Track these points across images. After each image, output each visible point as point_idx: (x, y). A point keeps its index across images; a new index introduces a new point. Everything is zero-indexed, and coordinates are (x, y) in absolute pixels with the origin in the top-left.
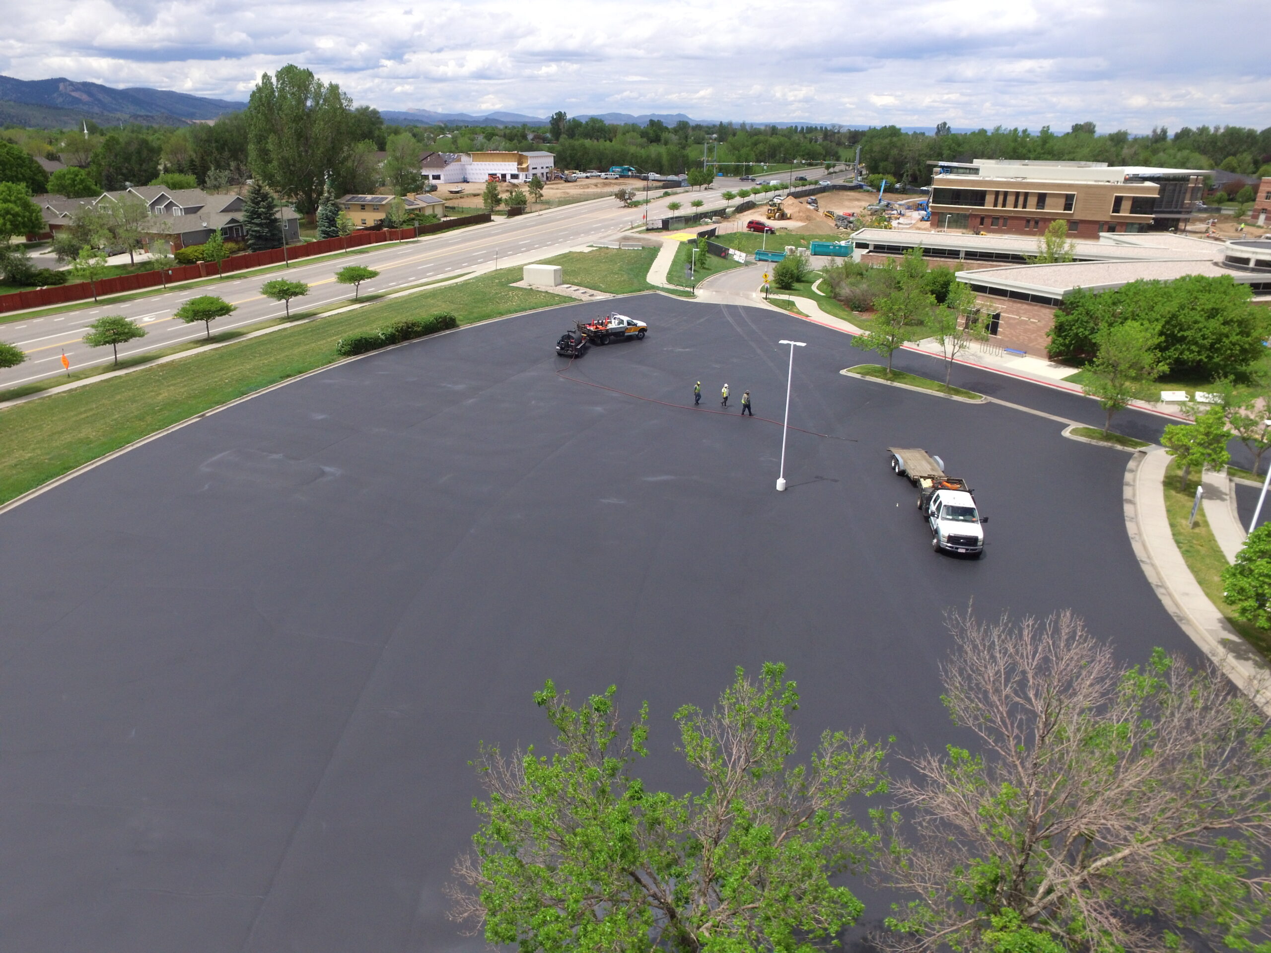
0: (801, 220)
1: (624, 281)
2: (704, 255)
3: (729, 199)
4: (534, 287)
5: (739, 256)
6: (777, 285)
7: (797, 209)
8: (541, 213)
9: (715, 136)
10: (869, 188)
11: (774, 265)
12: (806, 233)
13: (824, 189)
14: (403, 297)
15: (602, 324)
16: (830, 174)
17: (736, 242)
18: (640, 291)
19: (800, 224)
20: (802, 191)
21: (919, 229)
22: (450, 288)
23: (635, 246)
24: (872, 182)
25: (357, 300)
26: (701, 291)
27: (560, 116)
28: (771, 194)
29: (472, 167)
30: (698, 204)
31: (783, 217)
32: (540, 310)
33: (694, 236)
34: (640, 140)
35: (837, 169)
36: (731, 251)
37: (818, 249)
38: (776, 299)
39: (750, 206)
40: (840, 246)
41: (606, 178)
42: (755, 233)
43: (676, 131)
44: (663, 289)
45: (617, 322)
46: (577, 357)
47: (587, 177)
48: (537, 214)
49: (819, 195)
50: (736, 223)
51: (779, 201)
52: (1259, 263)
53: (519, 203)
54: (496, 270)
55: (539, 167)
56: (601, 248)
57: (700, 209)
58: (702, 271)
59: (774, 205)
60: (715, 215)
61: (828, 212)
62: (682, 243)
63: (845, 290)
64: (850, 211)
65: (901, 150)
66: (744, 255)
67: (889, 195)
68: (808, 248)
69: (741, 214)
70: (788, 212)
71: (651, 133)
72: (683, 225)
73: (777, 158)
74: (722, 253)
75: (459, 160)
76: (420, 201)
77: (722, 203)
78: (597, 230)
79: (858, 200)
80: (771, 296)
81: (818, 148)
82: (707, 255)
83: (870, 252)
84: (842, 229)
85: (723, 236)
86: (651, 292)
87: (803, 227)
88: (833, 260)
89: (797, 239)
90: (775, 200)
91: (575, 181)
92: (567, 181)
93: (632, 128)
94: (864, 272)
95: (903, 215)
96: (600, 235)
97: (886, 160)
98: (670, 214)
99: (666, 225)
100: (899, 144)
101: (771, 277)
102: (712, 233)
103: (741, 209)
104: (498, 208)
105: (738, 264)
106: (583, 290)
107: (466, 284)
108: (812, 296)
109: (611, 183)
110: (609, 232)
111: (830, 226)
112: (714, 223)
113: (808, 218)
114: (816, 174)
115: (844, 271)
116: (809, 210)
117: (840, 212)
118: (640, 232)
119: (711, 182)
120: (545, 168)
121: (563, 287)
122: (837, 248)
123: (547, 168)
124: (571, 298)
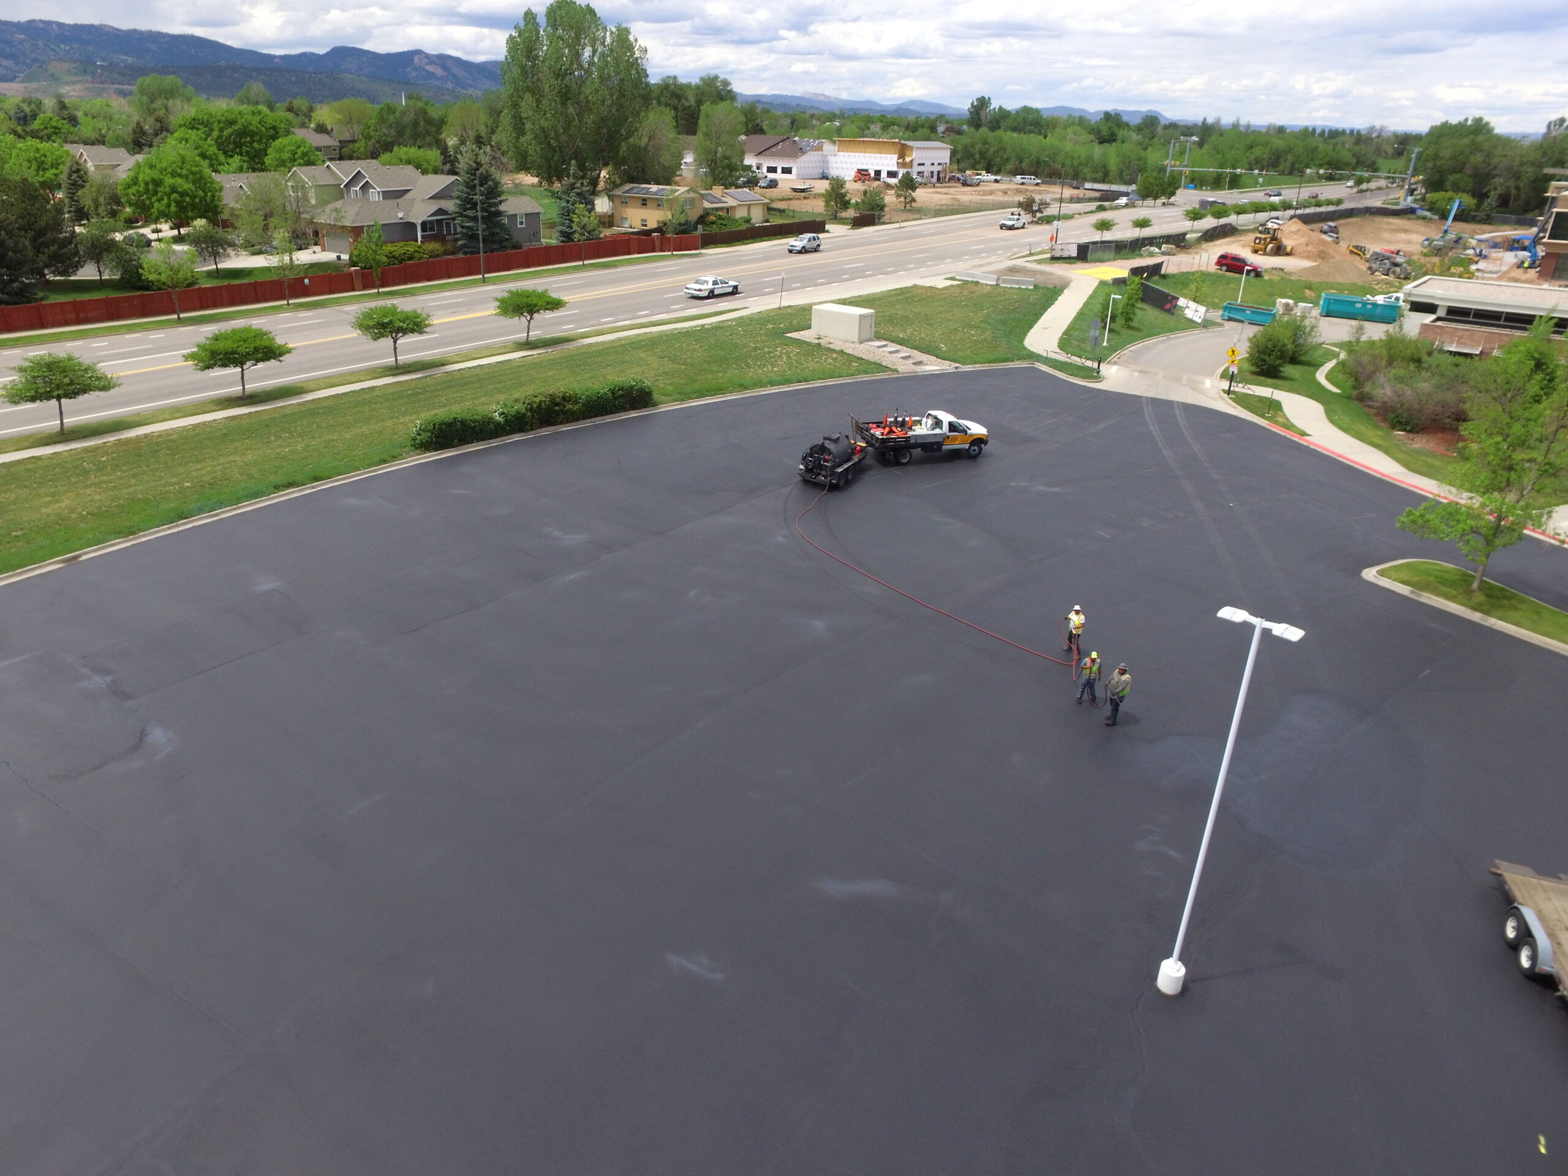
0: (1308, 258)
1: (985, 340)
2: (1133, 306)
3: (1194, 219)
4: (823, 342)
5: (1194, 311)
6: (1253, 369)
7: (1303, 240)
8: (903, 224)
9: (1195, 138)
10: (1428, 214)
11: (1251, 331)
12: (1315, 279)
13: (1350, 213)
14: (603, 343)
15: (903, 424)
16: (1361, 191)
17: (1193, 287)
18: (1006, 360)
19: (1307, 264)
20: (1315, 214)
21: (1516, 280)
22: (688, 334)
23: (1024, 282)
24: (1432, 203)
25: (528, 345)
26: (1114, 368)
27: (982, 103)
28: (1262, 216)
29: (836, 159)
30: (1143, 224)
31: (1279, 250)
33: (1124, 273)
34: (1085, 137)
35: (1373, 185)
36: (1182, 302)
37: (1334, 307)
38: (1247, 396)
39: (1227, 231)
40: (1375, 305)
41: (1023, 184)
42: (1229, 274)
43: (1139, 129)
44: (1047, 361)
45: (930, 422)
46: (834, 488)
47: (996, 181)
48: (897, 225)
49: (1342, 222)
50: (1197, 257)
51: (1276, 226)
53: (873, 209)
54: (780, 308)
55: (928, 163)
56: (966, 282)
57: (1146, 232)
58: (1125, 332)
59: (1267, 231)
60: (1167, 242)
61: (1356, 247)
62: (1102, 283)
63: (1384, 389)
64: (1394, 248)
65: (1489, 155)
66: (1202, 309)
67: (1461, 225)
68: (1315, 303)
69: (1211, 244)
70: (1288, 243)
71: (1105, 131)
72: (1112, 254)
73: (1281, 168)
74: (1165, 303)
75: (819, 148)
76: (731, 198)
77: (1182, 225)
78: (975, 254)
79: (1405, 231)
80: (1239, 388)
81: (1346, 156)
82: (1139, 305)
83: (1439, 319)
84: (1379, 276)
85: (1173, 276)
86: (1024, 364)
87: (1310, 268)
88: (1361, 328)
89: (1299, 288)
90: (1270, 225)
91: (978, 185)
92: (965, 184)
93: (1080, 121)
94: (1425, 357)
95: (1485, 257)
96: (977, 262)
97: (1460, 170)
98: (1097, 236)
99: (1084, 254)
100: (1486, 147)
101: (1243, 350)
102: (1155, 269)
103: (1210, 236)
104: (844, 214)
105: (1191, 324)
106: (905, 352)
108: (1316, 393)
109: (1021, 190)
110: (993, 259)
111: (1359, 270)
112: (1164, 254)
113: (1322, 256)
114: (1339, 191)
115: (1384, 353)
116: (1324, 242)
117: (1374, 248)
118: (1039, 262)
119: (1173, 194)
120: (936, 164)
121: (872, 346)
122: (1369, 307)
123: (939, 164)
124: (880, 365)
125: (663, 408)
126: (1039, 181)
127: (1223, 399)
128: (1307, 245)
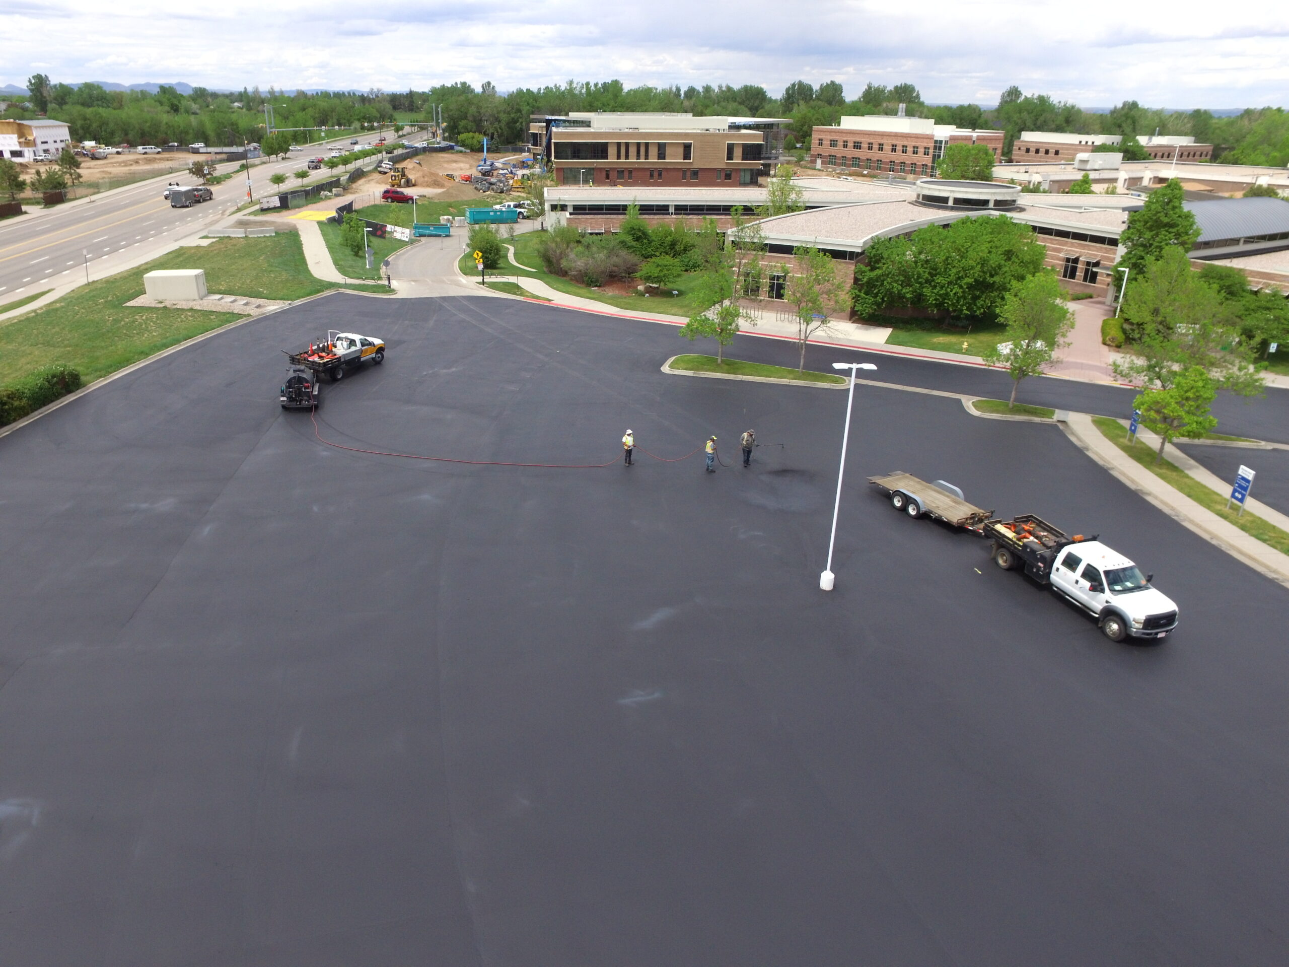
3: (332, 167)
4: (168, 304)
5: (401, 233)
8: (91, 198)
12: (451, 200)
15: (324, 350)
17: (384, 216)
18: (319, 292)
23: (267, 231)
24: (462, 141)
30: (303, 175)
31: (411, 182)
32: (200, 338)
34: (160, 108)
35: (406, 131)
36: (389, 228)
37: (478, 217)
40: (501, 212)
41: (145, 153)
43: (193, 99)
44: (347, 286)
45: (345, 344)
46: (318, 408)
47: (118, 153)
48: (87, 200)
49: (420, 158)
50: (364, 194)
52: (957, 201)
53: (55, 187)
54: (89, 284)
55: (50, 141)
56: (221, 238)
60: (333, 187)
61: (448, 175)
62: (320, 223)
63: (576, 263)
64: (465, 173)
65: (477, 108)
66: (407, 231)
68: (465, 216)
69: (362, 184)
72: (303, 201)
74: (377, 231)
77: (326, 173)
80: (486, 279)
83: (571, 214)
85: (366, 210)
86: (333, 292)
87: (439, 193)
89: (446, 207)
91: (106, 158)
93: (141, 96)
94: (580, 239)
99: (284, 203)
100: (473, 101)
105: (401, 244)
106: (241, 300)
107: (51, 311)
108: (524, 273)
109: (155, 159)
112: (341, 195)
114: (394, 137)
118: (254, 214)
119: (288, 150)
120: (58, 141)
121: (213, 300)
122: (498, 213)
123: (62, 141)
124: (233, 313)
125: (96, 385)
126: (160, 150)
127: (482, 288)
128: (423, 177)
